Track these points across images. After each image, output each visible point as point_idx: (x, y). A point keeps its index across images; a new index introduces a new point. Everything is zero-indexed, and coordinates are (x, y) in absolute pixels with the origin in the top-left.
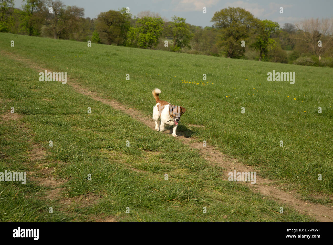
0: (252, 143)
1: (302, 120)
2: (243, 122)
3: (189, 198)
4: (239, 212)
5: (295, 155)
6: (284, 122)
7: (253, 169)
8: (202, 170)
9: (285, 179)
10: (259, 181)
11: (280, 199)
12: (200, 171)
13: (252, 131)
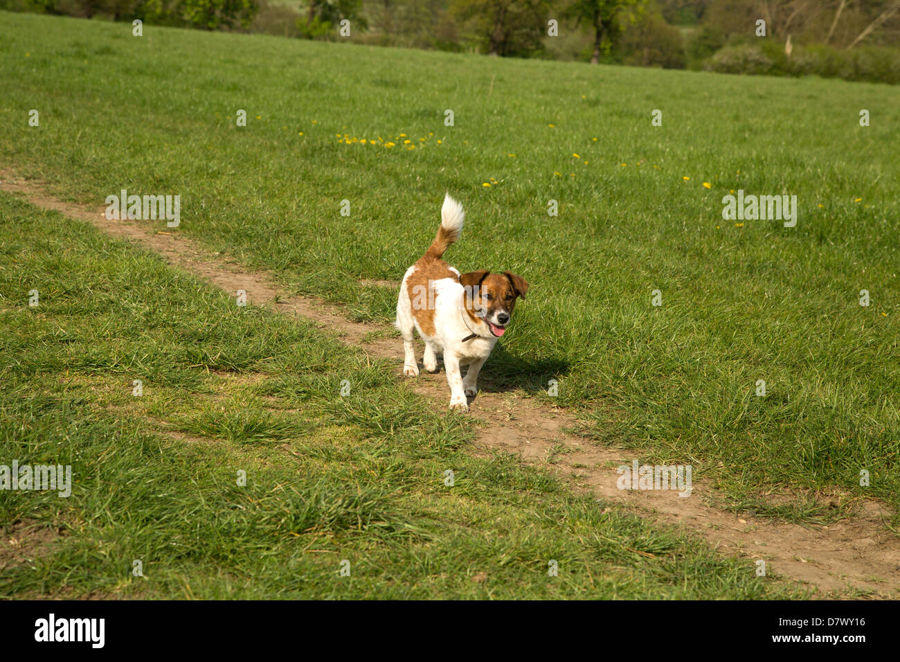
0: (567, 333)
1: (728, 251)
2: (540, 265)
3: (360, 521)
4: (524, 559)
5: (705, 366)
6: (671, 263)
7: (572, 417)
8: (406, 426)
9: (674, 446)
10: (592, 455)
11: (659, 510)
12: (397, 433)
13: (569, 293)
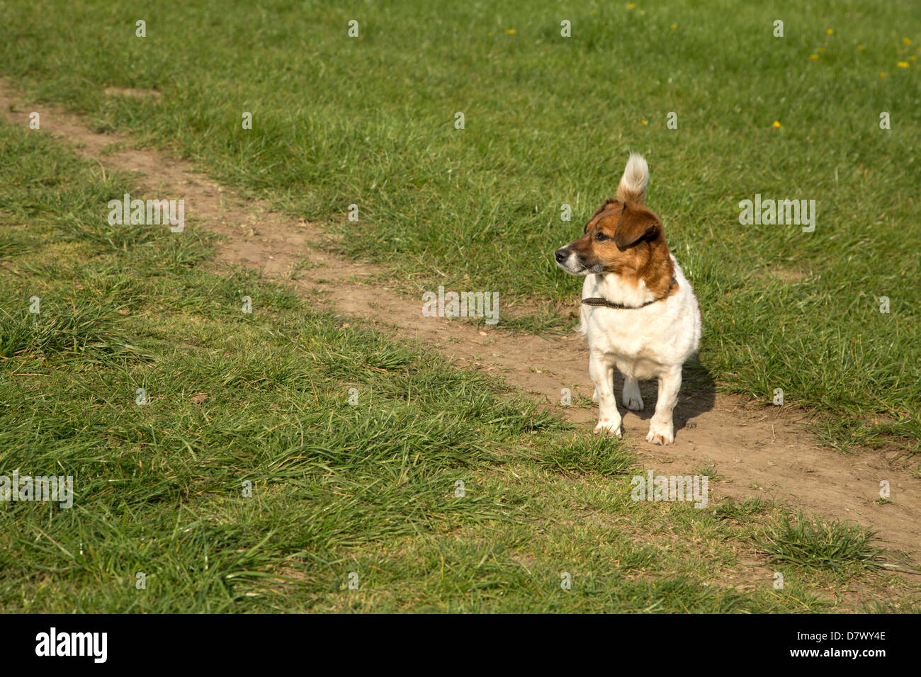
0: (318, 144)
1: (496, 59)
2: (300, 73)
3: (76, 342)
4: (249, 378)
5: (458, 176)
6: (435, 71)
7: (319, 231)
8: (142, 242)
9: (420, 259)
10: (336, 270)
11: (399, 325)
12: (131, 249)
13: (326, 103)
